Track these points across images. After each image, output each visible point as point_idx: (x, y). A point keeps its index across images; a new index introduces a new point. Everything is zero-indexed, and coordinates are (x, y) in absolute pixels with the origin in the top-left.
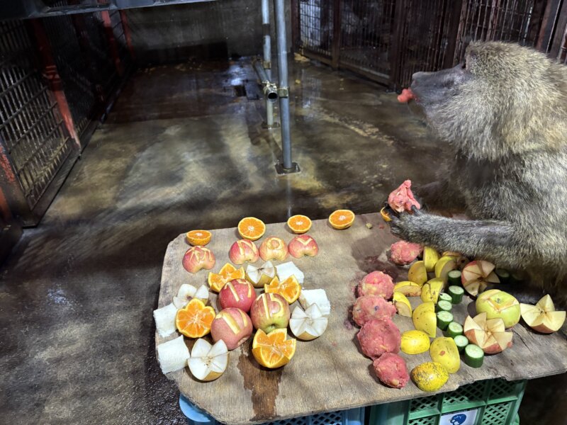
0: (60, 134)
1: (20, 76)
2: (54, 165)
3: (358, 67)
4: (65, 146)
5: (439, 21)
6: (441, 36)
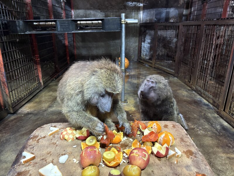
0: (36, 80)
1: (22, 56)
2: (30, 91)
3: (162, 67)
4: (37, 85)
5: (193, 50)
6: (194, 55)
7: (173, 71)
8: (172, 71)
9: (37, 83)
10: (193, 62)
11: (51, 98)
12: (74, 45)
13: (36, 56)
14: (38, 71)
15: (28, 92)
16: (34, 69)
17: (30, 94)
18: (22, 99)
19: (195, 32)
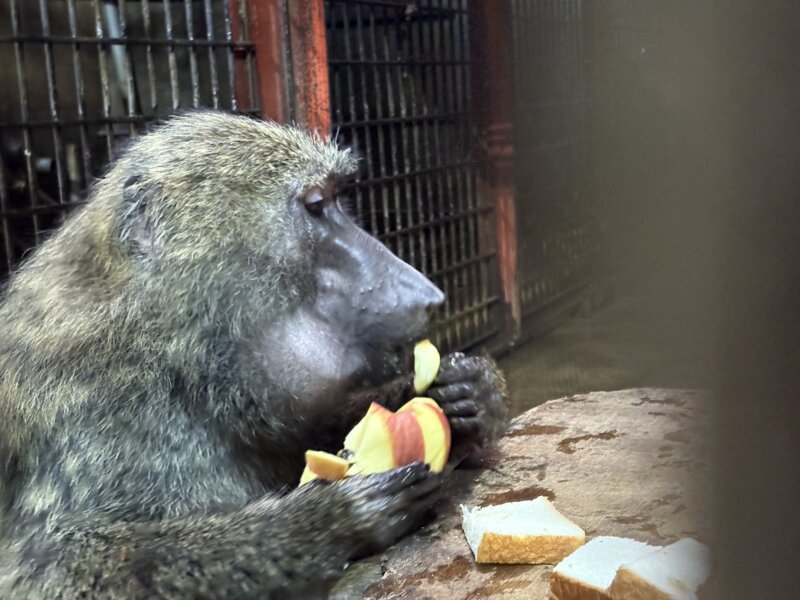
0: (479, 283)
4: (485, 314)
9: (485, 300)
14: (496, 225)
16: (474, 205)
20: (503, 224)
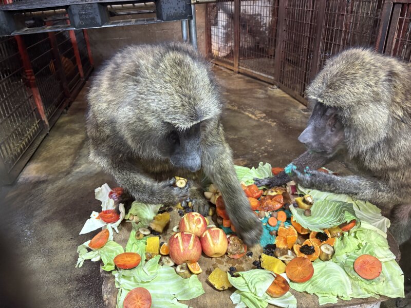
0: (34, 118)
3: (252, 71)
4: (38, 126)
5: (306, 40)
6: (308, 50)
7: (273, 78)
8: (269, 77)
9: (37, 122)
10: (307, 62)
11: (71, 147)
12: (85, 39)
13: (27, 71)
14: (34, 100)
15: (26, 143)
16: (27, 96)
17: (30, 144)
18: (19, 156)
19: (310, 8)
20: (37, 99)
